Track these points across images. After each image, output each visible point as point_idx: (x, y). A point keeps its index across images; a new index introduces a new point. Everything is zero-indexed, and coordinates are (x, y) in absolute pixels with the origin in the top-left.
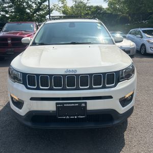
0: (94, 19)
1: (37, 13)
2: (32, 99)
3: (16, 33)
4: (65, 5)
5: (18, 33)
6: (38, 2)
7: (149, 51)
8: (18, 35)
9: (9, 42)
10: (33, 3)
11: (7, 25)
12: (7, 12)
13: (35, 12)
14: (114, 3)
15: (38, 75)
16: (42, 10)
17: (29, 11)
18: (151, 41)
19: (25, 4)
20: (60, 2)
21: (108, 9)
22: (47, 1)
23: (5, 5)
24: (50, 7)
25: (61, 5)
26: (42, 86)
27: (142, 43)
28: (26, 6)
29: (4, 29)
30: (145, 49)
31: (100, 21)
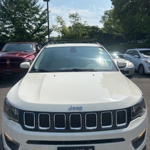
0: (95, 43)
1: (37, 33)
2: (29, 142)
3: (16, 54)
4: (64, 25)
5: (17, 53)
6: (38, 23)
7: (148, 71)
8: (17, 55)
9: (8, 62)
10: (33, 24)
11: (6, 45)
12: (7, 32)
13: (35, 33)
14: (109, 24)
15: (37, 113)
16: (42, 30)
17: (29, 32)
18: (148, 61)
19: (25, 25)
20: (59, 23)
21: (104, 29)
22: (47, 23)
23: (6, 26)
24: (50, 28)
25: (60, 26)
26: (42, 127)
27: (140, 63)
28: (26, 27)
29: (4, 49)
30: (143, 68)
31: (102, 46)
